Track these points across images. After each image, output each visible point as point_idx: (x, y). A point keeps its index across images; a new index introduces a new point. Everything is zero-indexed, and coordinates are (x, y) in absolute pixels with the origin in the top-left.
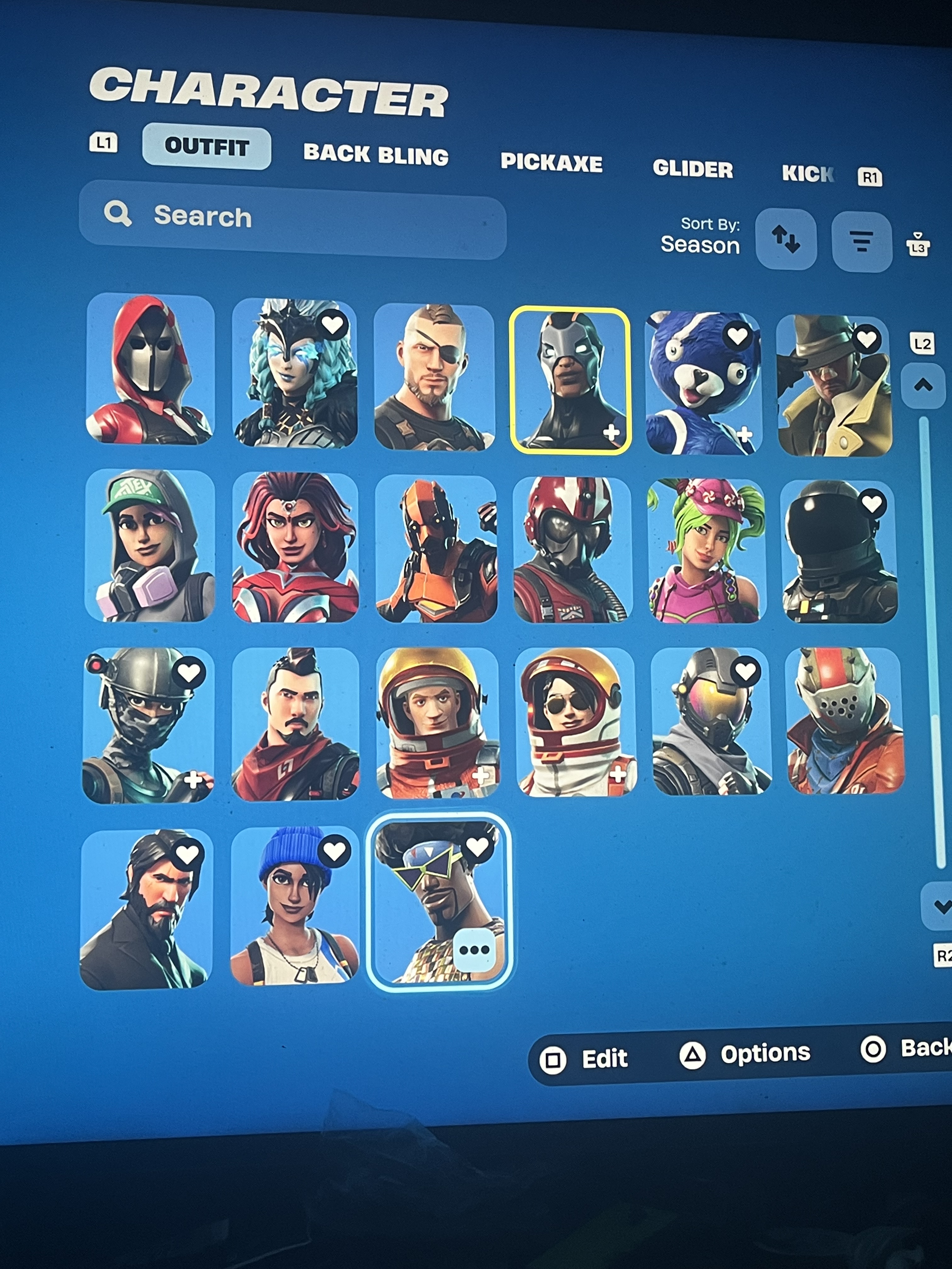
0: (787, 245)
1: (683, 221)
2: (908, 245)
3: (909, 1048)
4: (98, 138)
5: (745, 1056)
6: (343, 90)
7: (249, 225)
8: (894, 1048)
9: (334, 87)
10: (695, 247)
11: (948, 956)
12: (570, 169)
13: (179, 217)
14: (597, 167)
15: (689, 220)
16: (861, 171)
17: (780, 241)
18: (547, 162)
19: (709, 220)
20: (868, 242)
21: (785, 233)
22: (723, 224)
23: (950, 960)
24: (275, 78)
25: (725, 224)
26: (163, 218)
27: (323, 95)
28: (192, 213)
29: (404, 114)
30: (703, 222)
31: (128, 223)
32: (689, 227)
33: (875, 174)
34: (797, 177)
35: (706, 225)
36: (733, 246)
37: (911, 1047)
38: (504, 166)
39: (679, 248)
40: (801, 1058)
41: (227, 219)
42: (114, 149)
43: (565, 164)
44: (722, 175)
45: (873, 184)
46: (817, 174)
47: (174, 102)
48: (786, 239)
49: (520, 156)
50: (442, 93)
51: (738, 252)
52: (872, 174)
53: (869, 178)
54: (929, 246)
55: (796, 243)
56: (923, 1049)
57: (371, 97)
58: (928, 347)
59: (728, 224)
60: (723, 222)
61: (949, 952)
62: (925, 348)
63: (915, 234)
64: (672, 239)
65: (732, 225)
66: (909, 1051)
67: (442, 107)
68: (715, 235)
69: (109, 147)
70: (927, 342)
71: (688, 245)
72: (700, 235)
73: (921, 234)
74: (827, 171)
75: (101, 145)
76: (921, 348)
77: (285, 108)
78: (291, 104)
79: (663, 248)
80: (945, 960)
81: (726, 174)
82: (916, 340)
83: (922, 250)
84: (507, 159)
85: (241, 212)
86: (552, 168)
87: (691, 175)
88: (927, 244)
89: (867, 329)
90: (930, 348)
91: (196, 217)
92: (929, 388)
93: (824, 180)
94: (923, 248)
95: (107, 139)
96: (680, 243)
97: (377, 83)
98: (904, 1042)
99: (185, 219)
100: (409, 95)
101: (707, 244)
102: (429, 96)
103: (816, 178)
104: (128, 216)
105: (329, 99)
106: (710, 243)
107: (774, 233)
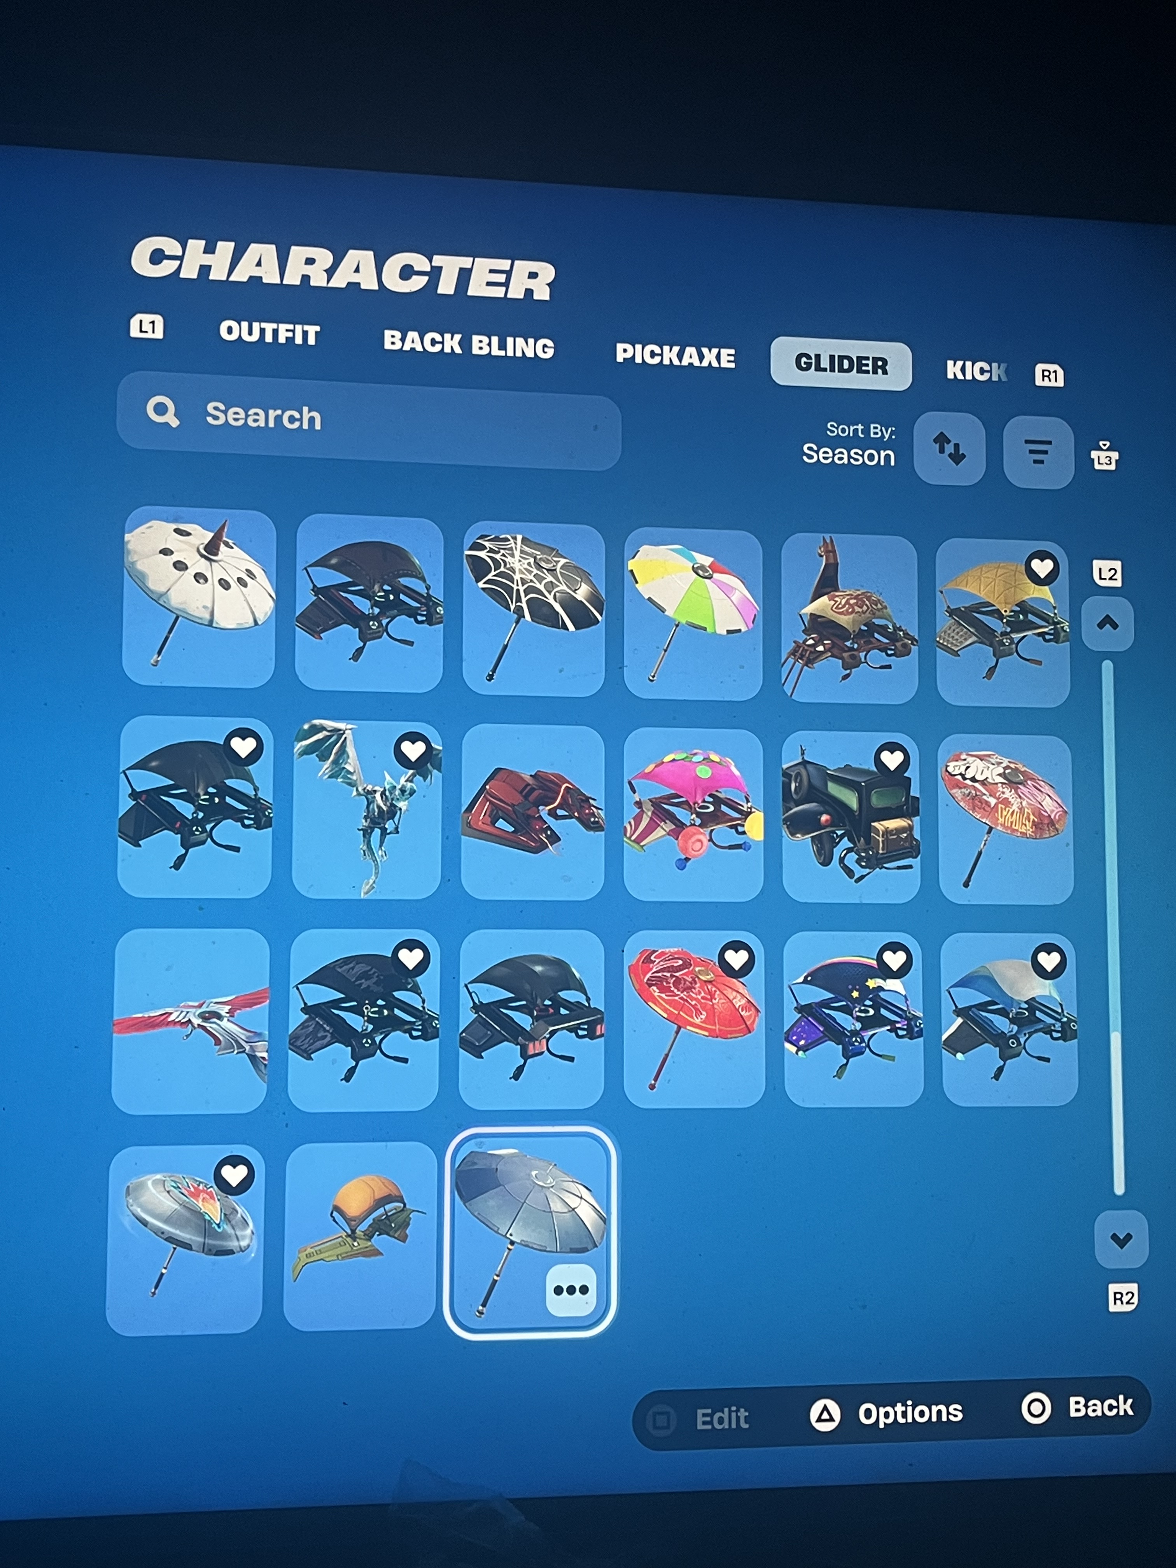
0: (950, 455)
1: (829, 426)
2: (1092, 456)
3: (1078, 1406)
4: (141, 321)
5: (887, 1415)
6: (432, 267)
7: (318, 427)
8: (1060, 1407)
9: (420, 262)
10: (842, 457)
11: (1125, 1299)
12: (696, 363)
13: (235, 416)
14: (729, 361)
15: (836, 425)
16: (1039, 368)
17: (942, 451)
18: (670, 355)
19: (860, 425)
20: (1046, 452)
21: (949, 442)
22: (876, 431)
23: (1128, 1303)
24: (351, 252)
25: (878, 431)
26: (216, 418)
27: (407, 272)
28: (251, 412)
29: (502, 295)
30: (852, 428)
31: (175, 423)
32: (835, 434)
33: (1055, 372)
34: (964, 376)
35: (856, 431)
36: (887, 457)
37: (1080, 1406)
38: (620, 359)
39: (824, 458)
40: (951, 1418)
41: (292, 419)
42: (159, 334)
43: (691, 356)
45: (1053, 384)
46: (987, 371)
47: (232, 279)
48: (949, 448)
49: (639, 347)
50: (547, 272)
51: (893, 463)
52: (1052, 371)
53: (1048, 377)
54: (1117, 458)
55: (961, 453)
56: (1094, 1408)
57: (465, 275)
58: (1113, 578)
59: (881, 430)
60: (875, 428)
61: (1127, 1294)
62: (1111, 579)
63: (1101, 443)
64: (815, 448)
65: (887, 432)
66: (1078, 1410)
67: (548, 289)
68: (865, 443)
69: (153, 332)
70: (1113, 572)
71: (834, 455)
72: (848, 443)
73: (1108, 444)
75: (143, 329)
76: (1105, 579)
77: (363, 287)
78: (369, 283)
79: (805, 458)
80: (1122, 1303)
82: (1100, 569)
83: (1109, 462)
84: (623, 351)
85: (309, 411)
86: (676, 362)
88: (1115, 455)
89: (1042, 556)
90: (1116, 579)
91: (256, 417)
92: (1115, 626)
93: (995, 378)
94: (1109, 460)
95: (150, 323)
96: (825, 452)
97: (471, 259)
98: (1073, 1400)
99: (242, 419)
100: (509, 273)
101: (856, 453)
102: (533, 275)
103: (986, 377)
104: (175, 415)
105: (414, 277)
106: (860, 453)
107: (935, 441)
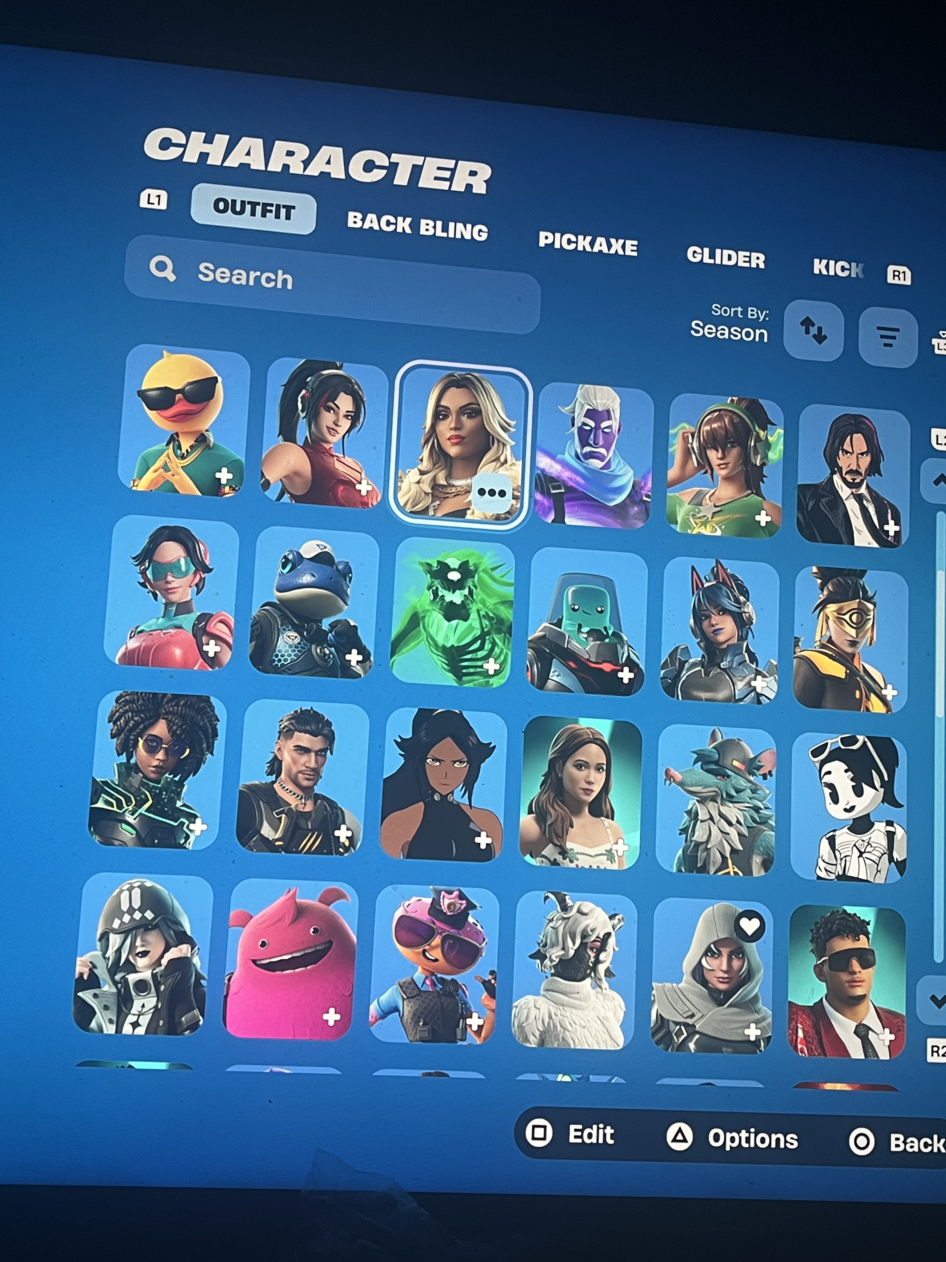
0: (814, 336)
1: (713, 307)
2: (933, 343)
3: (897, 1142)
4: (149, 195)
5: (733, 1140)
6: (390, 162)
7: (290, 287)
8: (882, 1142)
9: (380, 158)
10: (724, 332)
11: (941, 1052)
12: (605, 251)
13: (222, 275)
14: (632, 251)
15: (719, 307)
16: (891, 268)
17: (807, 332)
18: (583, 243)
19: (739, 308)
20: (894, 338)
21: (813, 325)
22: (752, 312)
23: (943, 1055)
24: (324, 147)
25: (754, 313)
26: (206, 276)
27: (369, 166)
28: (235, 272)
29: (447, 188)
30: (733, 310)
31: (172, 278)
32: (719, 314)
33: (904, 272)
34: (828, 272)
35: (736, 312)
36: (762, 335)
37: (900, 1142)
38: (542, 244)
39: (709, 333)
40: (788, 1145)
41: (268, 280)
42: (163, 206)
43: (601, 245)
44: (754, 265)
45: (902, 282)
46: (847, 269)
47: (225, 164)
48: (814, 330)
49: (558, 235)
50: (485, 171)
51: (766, 340)
52: (901, 272)
53: (898, 276)
55: (823, 335)
56: (912, 1144)
57: (417, 171)
59: (757, 313)
60: (752, 311)
61: (943, 1048)
63: (941, 333)
64: (701, 324)
65: (762, 315)
66: (897, 1146)
67: (485, 184)
68: (744, 323)
69: (159, 204)
71: (717, 331)
72: (730, 322)
74: (857, 267)
75: (151, 202)
76: (941, 444)
77: (333, 176)
78: (338, 173)
79: (692, 332)
80: (938, 1055)
81: (758, 265)
82: (937, 436)
84: (544, 238)
85: (283, 274)
86: (588, 249)
87: (724, 263)
91: (239, 277)
93: (854, 275)
95: (157, 196)
96: (709, 328)
97: (423, 158)
98: (893, 1136)
99: (228, 277)
100: (453, 171)
101: (735, 331)
102: (473, 173)
103: (846, 273)
104: (173, 272)
105: (375, 170)
106: (739, 330)
107: (802, 324)
